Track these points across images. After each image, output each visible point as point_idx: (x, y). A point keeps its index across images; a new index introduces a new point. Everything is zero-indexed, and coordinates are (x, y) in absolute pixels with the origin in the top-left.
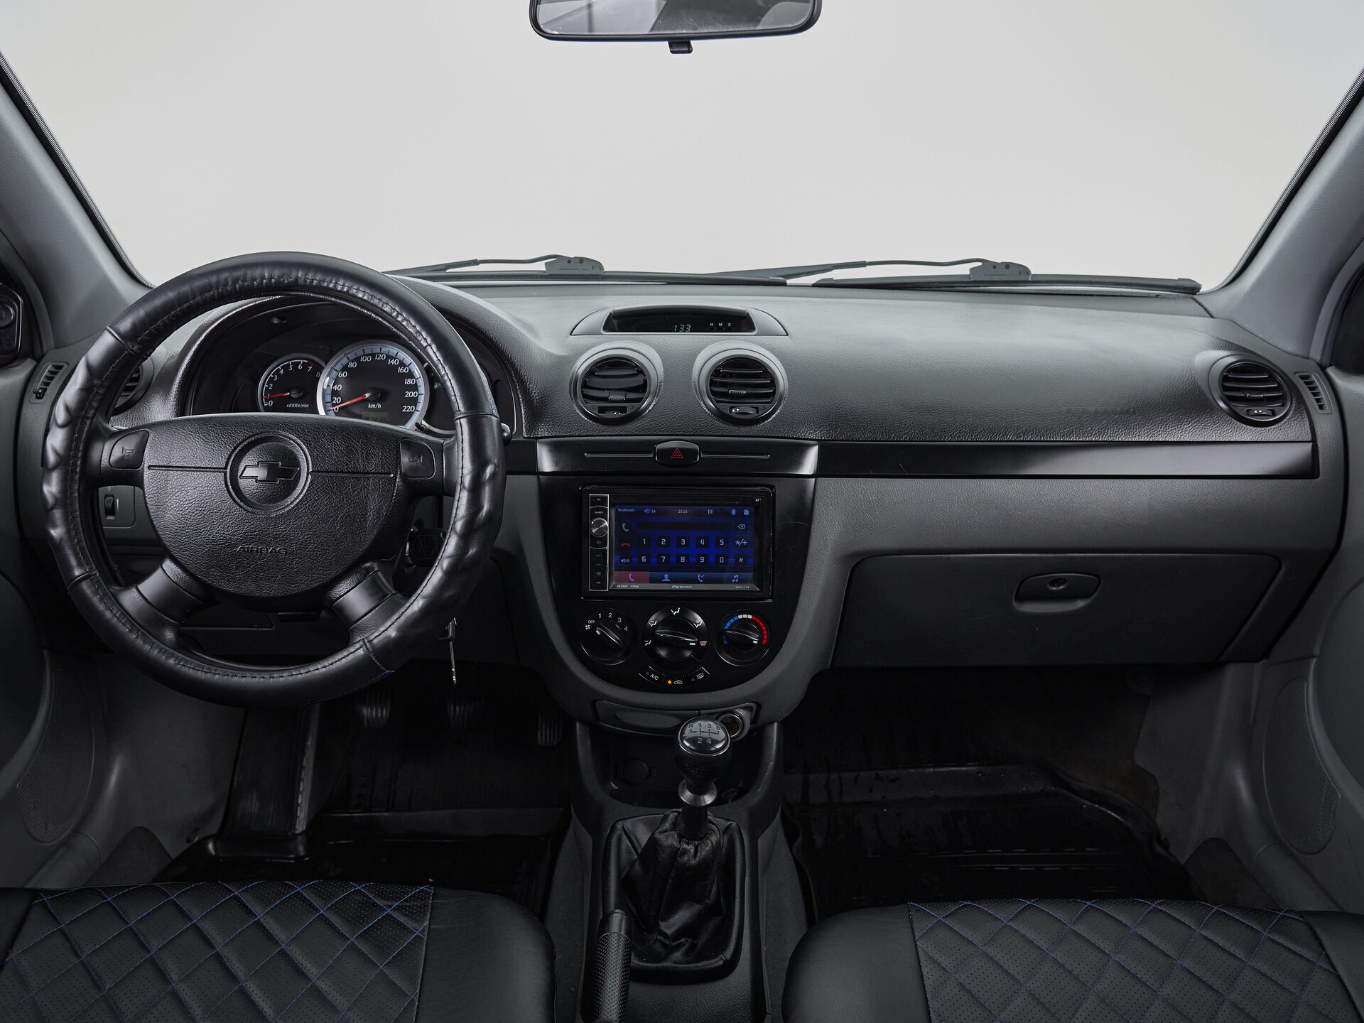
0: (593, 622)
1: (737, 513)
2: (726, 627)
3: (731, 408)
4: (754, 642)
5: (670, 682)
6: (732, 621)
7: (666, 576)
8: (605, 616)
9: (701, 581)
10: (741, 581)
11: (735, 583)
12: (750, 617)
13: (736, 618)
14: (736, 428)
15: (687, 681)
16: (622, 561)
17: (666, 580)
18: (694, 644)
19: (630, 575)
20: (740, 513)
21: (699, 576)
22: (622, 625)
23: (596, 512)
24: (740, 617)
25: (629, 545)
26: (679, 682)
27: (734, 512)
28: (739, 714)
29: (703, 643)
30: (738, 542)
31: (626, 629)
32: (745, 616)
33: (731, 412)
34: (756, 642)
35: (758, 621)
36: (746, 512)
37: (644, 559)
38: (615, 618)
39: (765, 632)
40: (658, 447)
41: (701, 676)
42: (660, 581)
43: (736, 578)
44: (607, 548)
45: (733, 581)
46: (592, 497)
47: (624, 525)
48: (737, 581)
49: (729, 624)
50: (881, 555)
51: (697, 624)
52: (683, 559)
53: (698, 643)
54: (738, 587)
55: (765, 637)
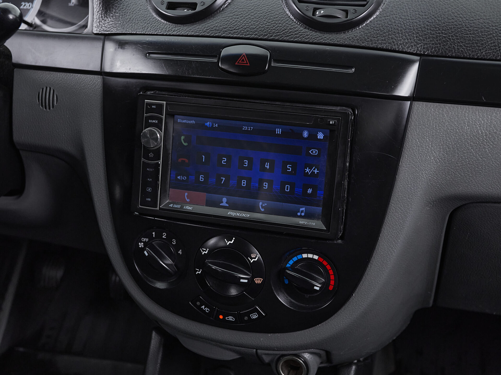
0: (147, 240)
1: (310, 135)
2: (288, 265)
3: (315, 10)
4: (315, 288)
5: (221, 317)
6: (295, 259)
7: (225, 200)
8: (159, 236)
9: (263, 210)
10: (308, 216)
11: (301, 217)
12: (316, 257)
13: (299, 257)
14: (318, 34)
15: (239, 318)
16: (179, 177)
17: (224, 204)
18: (246, 281)
19: (186, 194)
20: (313, 136)
21: (261, 204)
22: (177, 247)
23: (150, 121)
24: (305, 256)
25: (187, 161)
26: (231, 318)
27: (305, 134)
28: (304, 358)
29: (258, 281)
30: (307, 170)
31: (180, 252)
32: (310, 256)
33: (314, 14)
34: (318, 289)
35: (325, 263)
36: (320, 136)
37: (201, 178)
38: (169, 238)
39: (332, 277)
40: (225, 52)
41: (254, 316)
42: (216, 204)
43: (302, 212)
44: (160, 162)
45: (299, 214)
46: (148, 104)
47: (183, 138)
48: (303, 214)
49: (291, 262)
50: (487, 202)
51: (252, 259)
52: (244, 183)
53: (251, 281)
54: (302, 222)
55: (332, 283)
